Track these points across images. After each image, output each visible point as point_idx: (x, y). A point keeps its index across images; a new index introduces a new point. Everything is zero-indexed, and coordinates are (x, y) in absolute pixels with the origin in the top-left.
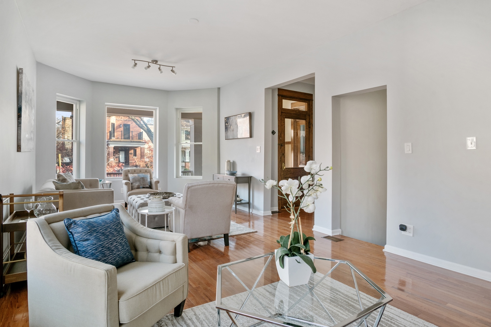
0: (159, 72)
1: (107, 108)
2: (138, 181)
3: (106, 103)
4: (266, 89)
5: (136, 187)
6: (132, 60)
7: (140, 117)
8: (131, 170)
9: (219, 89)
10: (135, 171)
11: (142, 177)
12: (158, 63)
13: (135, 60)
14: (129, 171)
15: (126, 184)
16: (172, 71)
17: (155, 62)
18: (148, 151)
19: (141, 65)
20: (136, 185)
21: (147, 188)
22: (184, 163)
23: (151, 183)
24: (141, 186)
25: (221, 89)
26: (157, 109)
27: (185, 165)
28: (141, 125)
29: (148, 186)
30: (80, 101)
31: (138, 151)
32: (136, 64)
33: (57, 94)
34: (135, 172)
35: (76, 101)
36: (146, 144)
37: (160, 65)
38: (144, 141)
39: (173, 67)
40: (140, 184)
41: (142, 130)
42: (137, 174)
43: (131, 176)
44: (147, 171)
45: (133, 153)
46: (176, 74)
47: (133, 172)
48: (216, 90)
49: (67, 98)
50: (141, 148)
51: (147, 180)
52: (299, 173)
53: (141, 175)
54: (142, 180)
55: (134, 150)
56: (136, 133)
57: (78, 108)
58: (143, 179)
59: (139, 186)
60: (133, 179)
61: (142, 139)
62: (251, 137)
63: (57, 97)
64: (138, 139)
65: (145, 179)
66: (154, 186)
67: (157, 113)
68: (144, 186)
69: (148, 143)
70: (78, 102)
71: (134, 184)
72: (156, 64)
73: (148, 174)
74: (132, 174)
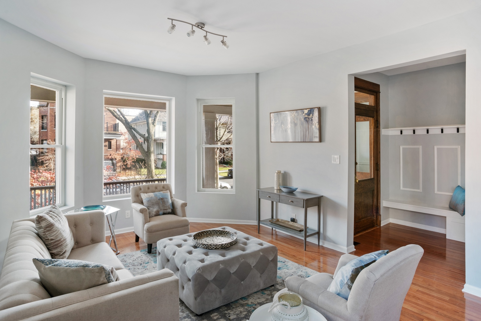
0: (206, 43)
1: (105, 98)
2: (156, 204)
3: (104, 91)
4: (348, 75)
5: (154, 213)
6: (168, 19)
7: (117, 108)
8: (144, 187)
9: (257, 74)
10: (148, 188)
11: (161, 197)
12: (206, 28)
13: (172, 20)
14: (140, 189)
15: (142, 211)
16: (223, 42)
17: (201, 25)
18: (125, 144)
19: (183, 29)
20: (154, 210)
21: (169, 213)
22: (162, 155)
23: (173, 204)
24: (161, 212)
25: (260, 76)
26: (171, 99)
27: (163, 157)
28: (118, 116)
29: (170, 210)
30: (66, 86)
31: (113, 142)
32: (174, 26)
33: (32, 74)
34: (149, 190)
35: (60, 87)
36: (123, 136)
37: (207, 32)
38: (120, 133)
39: (223, 36)
40: (159, 208)
41: (118, 121)
42: (152, 193)
43: (144, 196)
44: (166, 187)
45: (108, 146)
46: (228, 47)
47: (147, 189)
48: (255, 76)
49: (46, 81)
50: (117, 140)
51: (168, 202)
52: (369, 186)
53: (159, 194)
54: (161, 203)
55: (109, 142)
56: (111, 124)
57: (63, 97)
58: (163, 200)
59: (158, 212)
60: (148, 201)
61: (118, 131)
62: (321, 142)
63: (32, 79)
64: (114, 131)
65: (165, 200)
66: (179, 210)
67: (172, 105)
68: (165, 211)
69: (125, 135)
70: (63, 88)
71: (151, 209)
72: (201, 29)
73: (167, 192)
74: (145, 194)
